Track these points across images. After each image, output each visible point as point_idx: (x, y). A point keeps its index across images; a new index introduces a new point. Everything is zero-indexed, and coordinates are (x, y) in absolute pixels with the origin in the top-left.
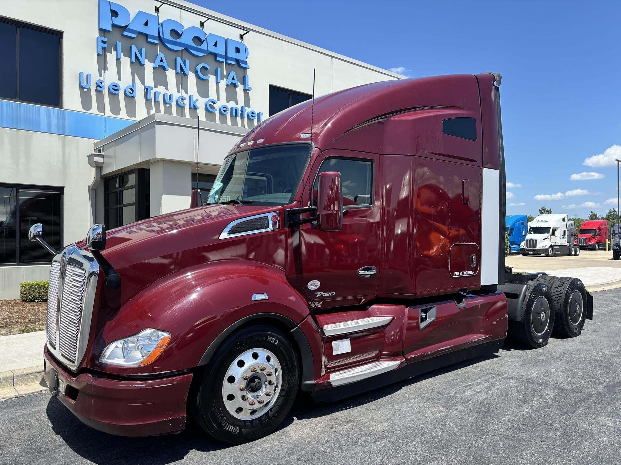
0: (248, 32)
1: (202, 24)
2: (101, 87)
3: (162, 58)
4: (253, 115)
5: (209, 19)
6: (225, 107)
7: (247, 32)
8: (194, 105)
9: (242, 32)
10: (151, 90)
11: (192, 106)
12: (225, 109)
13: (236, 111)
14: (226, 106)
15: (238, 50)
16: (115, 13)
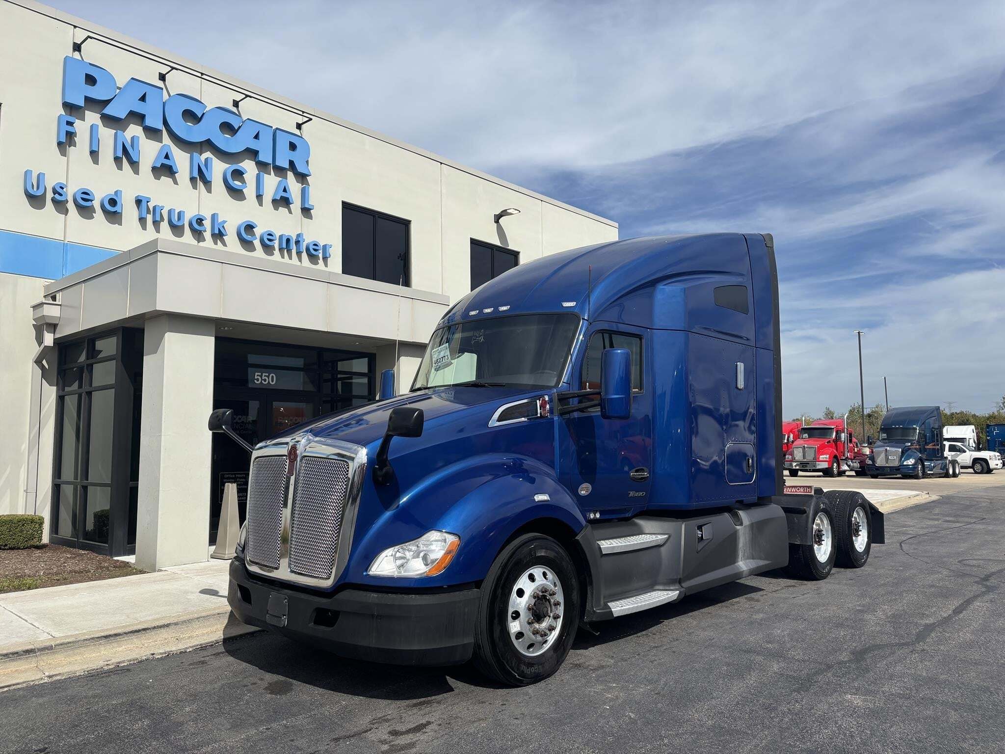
0: (311, 119)
1: (236, 104)
2: (61, 195)
5: (247, 96)
7: (308, 119)
9: (300, 120)
13: (288, 240)
15: (293, 147)
16: (91, 80)
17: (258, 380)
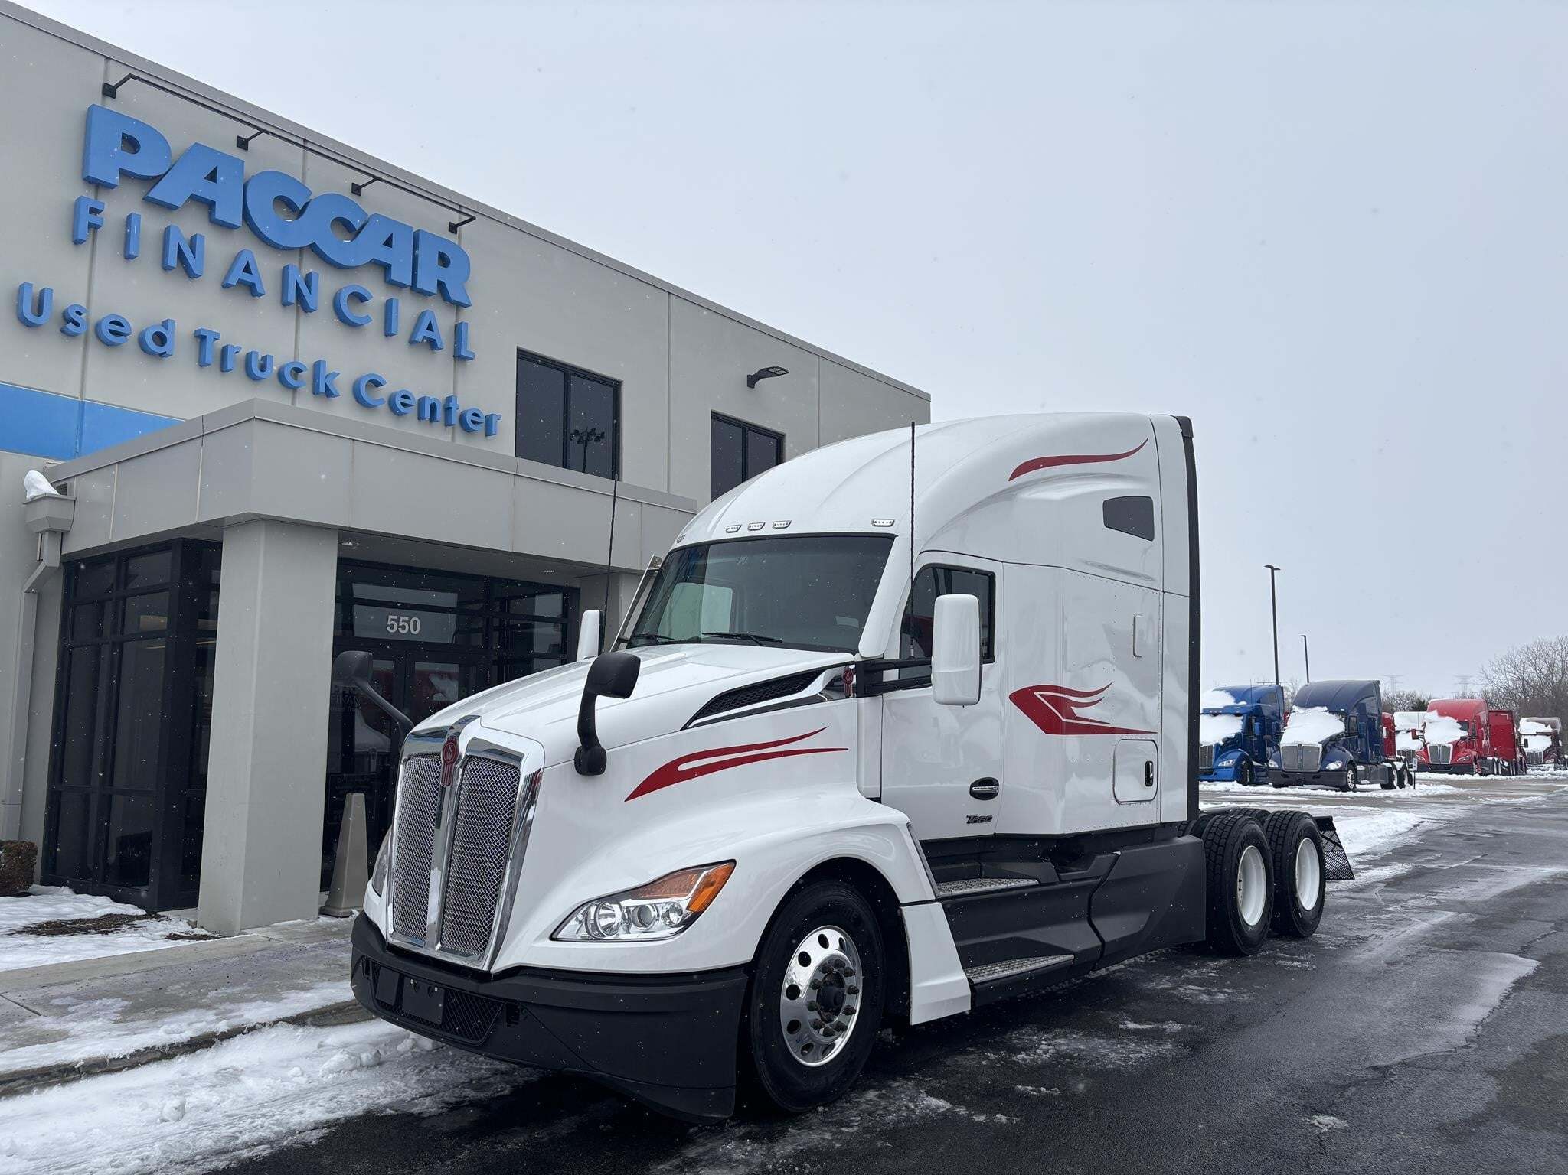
0: (472, 219)
1: (357, 190)
2: (76, 324)
3: (248, 263)
4: (475, 419)
5: (376, 178)
6: (404, 397)
7: (468, 218)
8: (326, 386)
9: (456, 218)
10: (215, 339)
11: (322, 389)
12: (405, 401)
13: (433, 407)
14: (411, 394)
15: (444, 260)
16: (131, 144)
17: (392, 627)
